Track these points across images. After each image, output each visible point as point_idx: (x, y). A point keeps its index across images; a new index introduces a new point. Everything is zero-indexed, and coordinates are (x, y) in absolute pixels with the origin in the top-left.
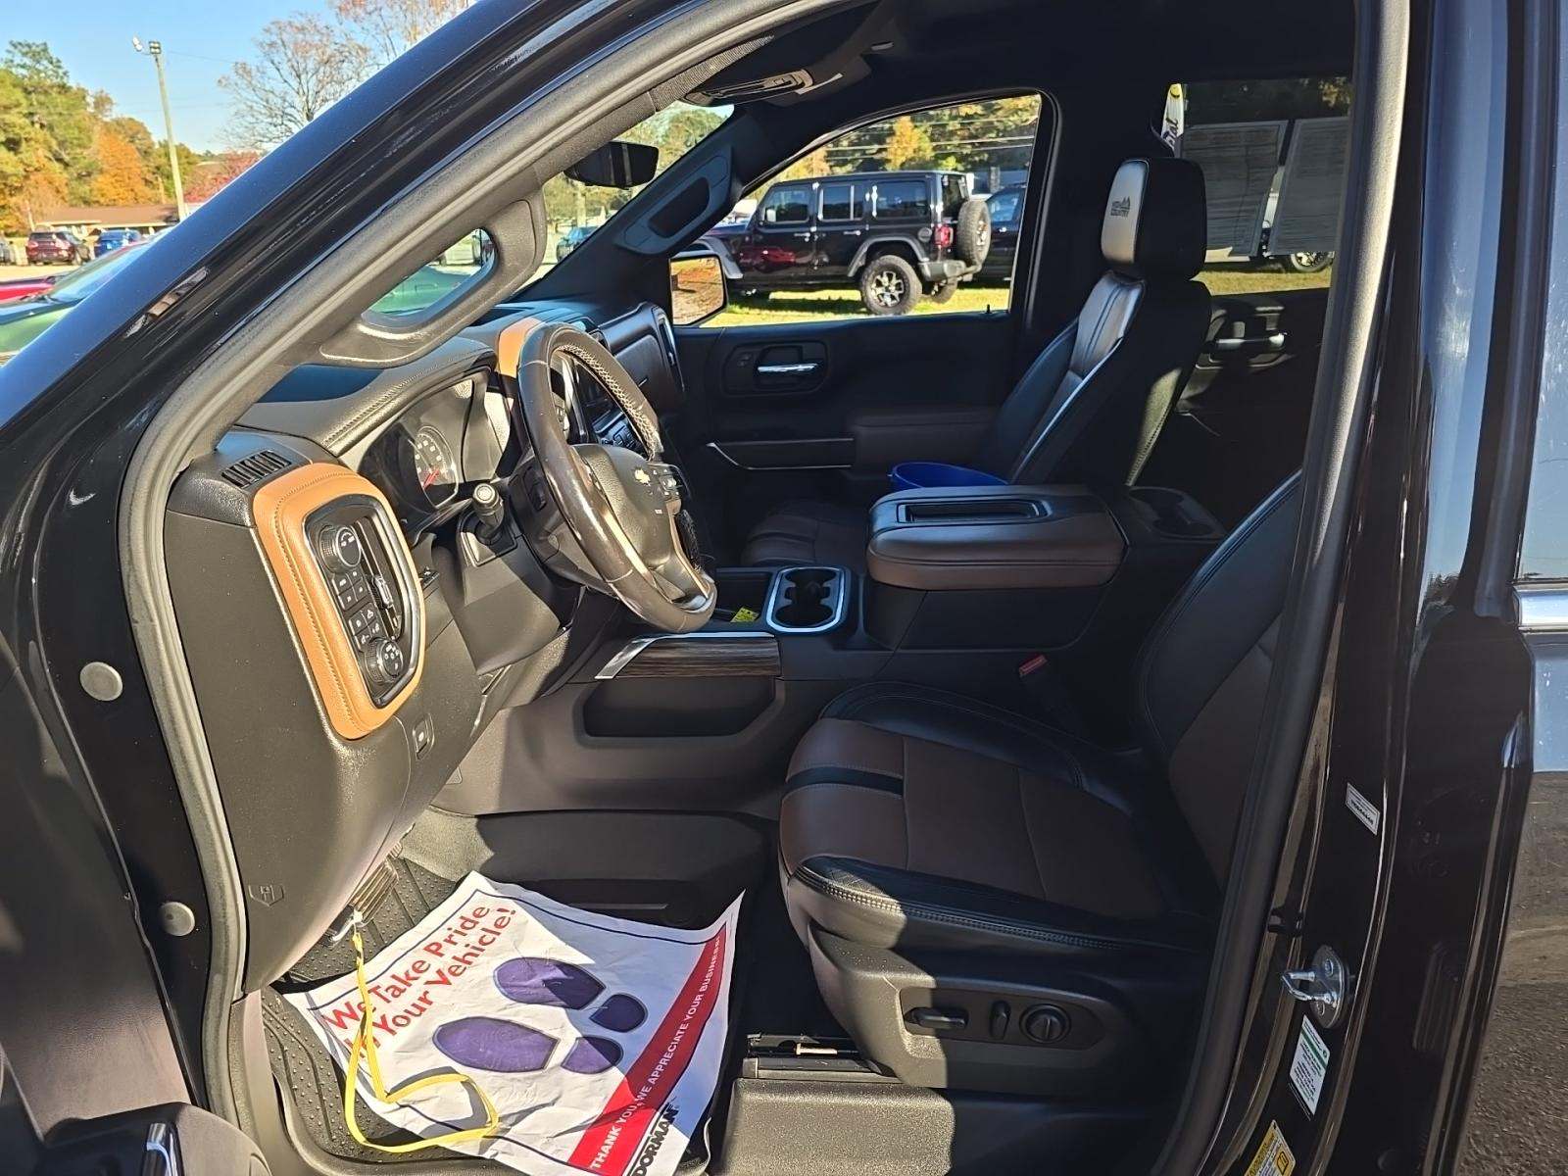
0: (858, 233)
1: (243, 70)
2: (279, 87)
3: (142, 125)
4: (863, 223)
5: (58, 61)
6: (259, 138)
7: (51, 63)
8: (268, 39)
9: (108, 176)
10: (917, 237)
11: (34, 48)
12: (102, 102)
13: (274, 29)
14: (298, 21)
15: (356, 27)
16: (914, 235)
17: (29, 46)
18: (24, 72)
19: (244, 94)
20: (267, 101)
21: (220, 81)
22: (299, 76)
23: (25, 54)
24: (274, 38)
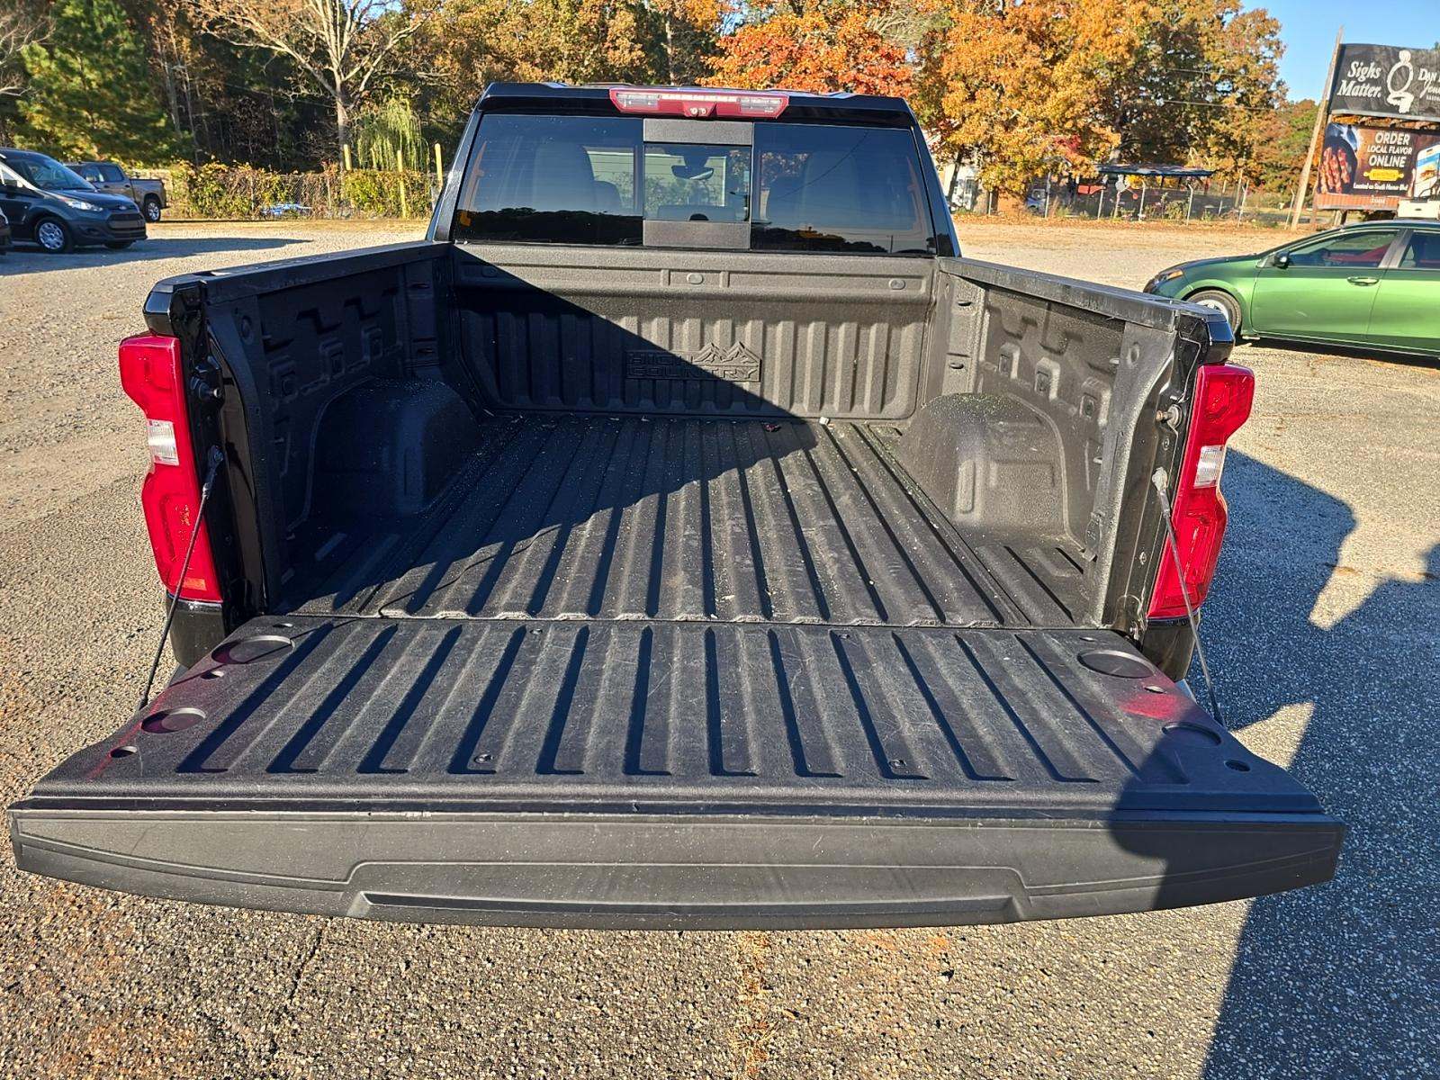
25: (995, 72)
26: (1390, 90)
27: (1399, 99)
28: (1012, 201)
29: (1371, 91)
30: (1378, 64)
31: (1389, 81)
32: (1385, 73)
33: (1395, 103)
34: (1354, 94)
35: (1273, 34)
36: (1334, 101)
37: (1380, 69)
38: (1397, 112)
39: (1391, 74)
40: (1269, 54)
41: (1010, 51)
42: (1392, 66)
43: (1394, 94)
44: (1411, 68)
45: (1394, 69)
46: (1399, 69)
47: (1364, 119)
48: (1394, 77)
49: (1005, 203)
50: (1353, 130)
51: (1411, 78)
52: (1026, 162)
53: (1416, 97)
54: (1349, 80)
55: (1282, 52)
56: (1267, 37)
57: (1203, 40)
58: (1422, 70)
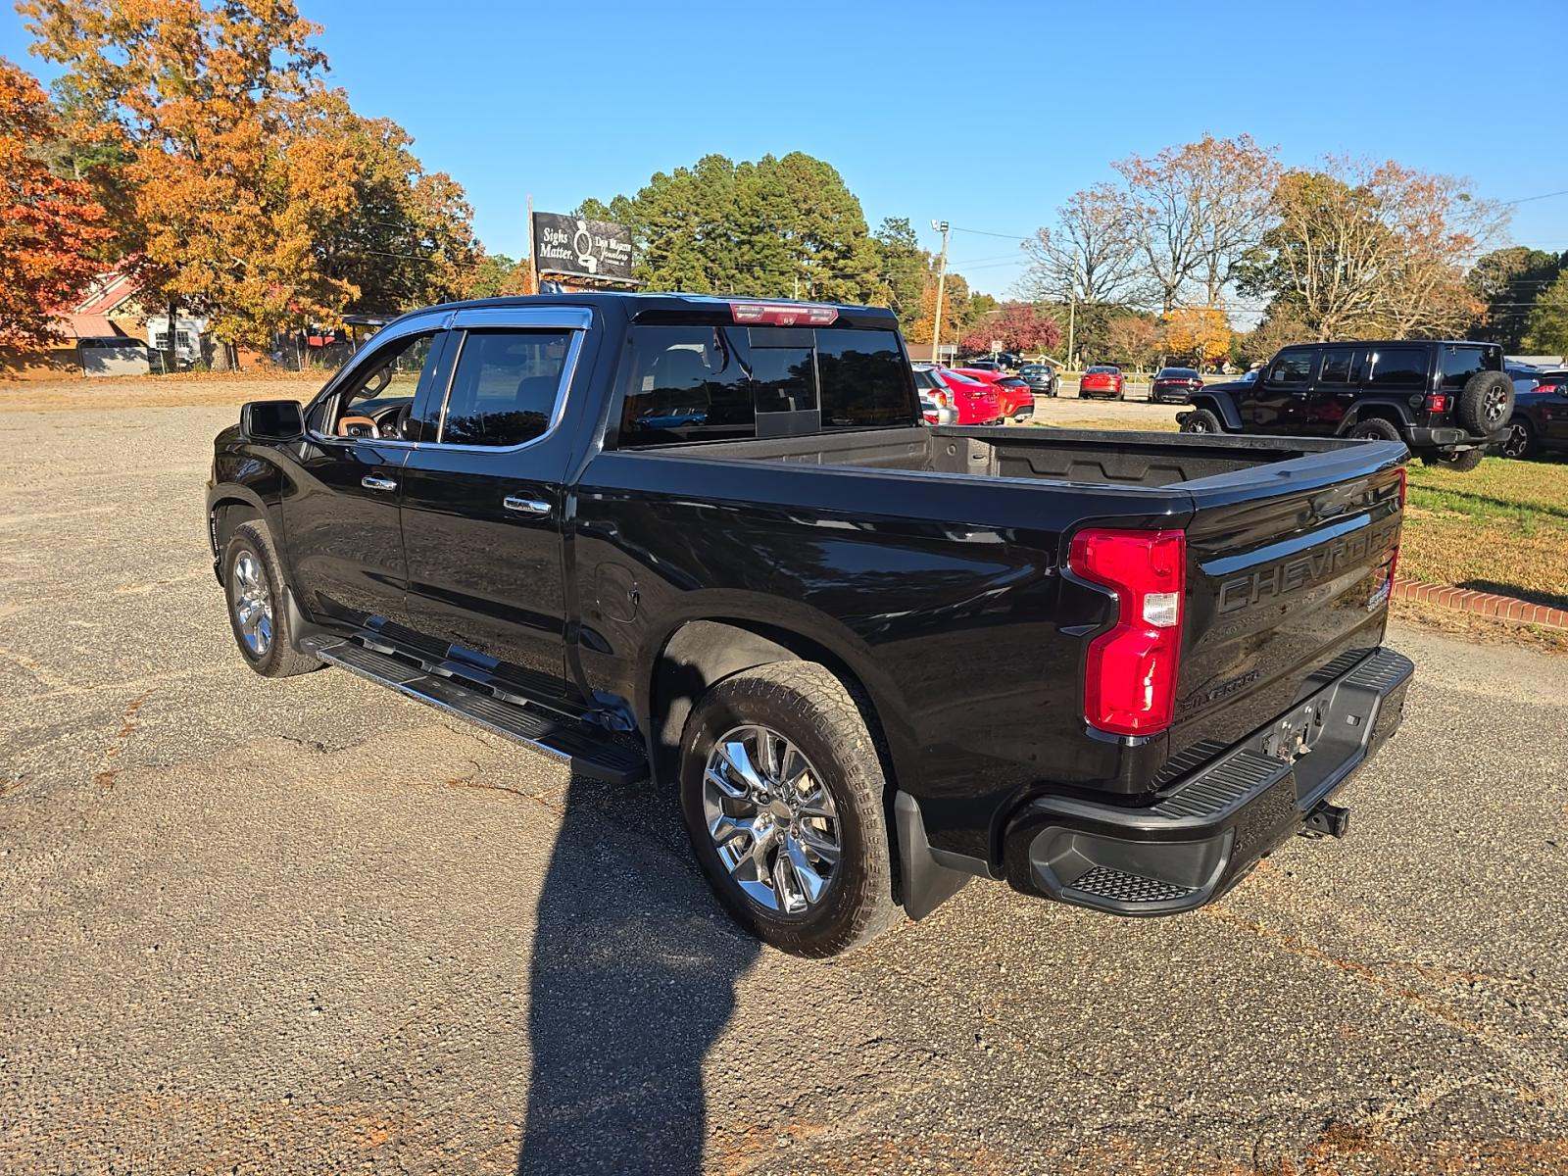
0: (1351, 395)
1: (1045, 236)
2: (1070, 247)
3: (963, 280)
4: (1358, 386)
5: (914, 232)
6: (1043, 291)
7: (908, 234)
8: (1070, 207)
9: (925, 320)
10: (1408, 402)
11: (900, 223)
12: (938, 263)
13: (1077, 199)
14: (1099, 192)
15: (1146, 194)
16: (1404, 400)
17: (896, 221)
18: (888, 241)
19: (1040, 254)
20: (1057, 260)
21: (1023, 244)
22: (1089, 238)
23: (892, 228)
24: (1077, 206)
25: (204, 217)
26: (579, 253)
27: (586, 261)
28: (254, 355)
29: (564, 254)
30: (564, 232)
31: (576, 246)
32: (571, 239)
33: (584, 264)
34: (553, 256)
35: (459, 196)
36: (540, 262)
37: (566, 236)
38: (588, 273)
39: (576, 240)
40: (461, 215)
41: (220, 196)
42: (575, 233)
43: (582, 257)
44: (588, 235)
45: (577, 236)
46: (580, 236)
47: (566, 278)
48: (578, 244)
49: (247, 358)
50: (560, 286)
51: (590, 245)
52: (267, 314)
53: (598, 260)
54: (546, 244)
55: (472, 214)
56: (456, 199)
57: (400, 197)
58: (597, 238)
